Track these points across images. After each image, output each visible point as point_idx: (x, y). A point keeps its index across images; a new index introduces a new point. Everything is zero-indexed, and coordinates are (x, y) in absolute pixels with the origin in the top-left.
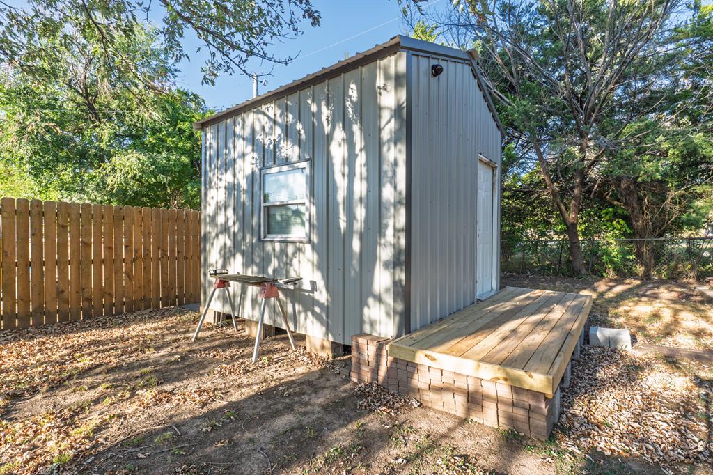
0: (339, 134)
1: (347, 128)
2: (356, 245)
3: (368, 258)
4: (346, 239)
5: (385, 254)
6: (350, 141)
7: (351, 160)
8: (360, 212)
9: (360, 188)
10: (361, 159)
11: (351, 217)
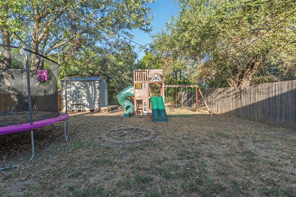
0: (90, 87)
3: (95, 101)
8: (94, 96)
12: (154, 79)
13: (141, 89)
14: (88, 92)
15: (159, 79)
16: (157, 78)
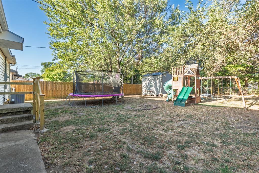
0: (157, 80)
1: (158, 80)
2: (159, 89)
3: (160, 89)
4: (158, 88)
5: (161, 89)
6: (158, 81)
7: (158, 82)
8: (159, 86)
9: (159, 85)
10: (159, 82)
11: (158, 87)
12: (187, 73)
13: (178, 81)
14: (156, 84)
15: (191, 73)
16: (190, 72)
